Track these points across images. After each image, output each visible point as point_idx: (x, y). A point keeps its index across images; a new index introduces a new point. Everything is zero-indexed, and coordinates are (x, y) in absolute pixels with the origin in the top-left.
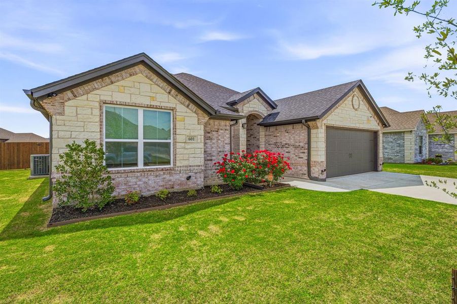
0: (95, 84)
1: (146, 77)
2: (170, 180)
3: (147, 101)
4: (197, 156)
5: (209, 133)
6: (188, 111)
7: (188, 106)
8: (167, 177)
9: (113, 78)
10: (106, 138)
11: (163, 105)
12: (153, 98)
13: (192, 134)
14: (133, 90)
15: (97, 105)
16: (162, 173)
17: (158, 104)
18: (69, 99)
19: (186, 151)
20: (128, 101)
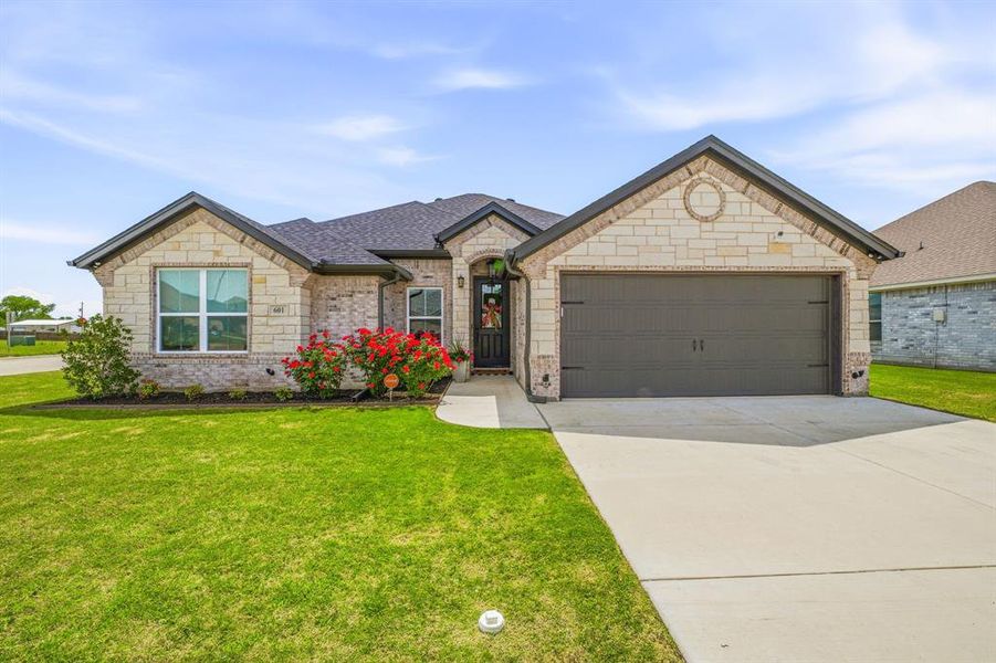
0: (145, 244)
1: (209, 223)
2: (243, 374)
3: (209, 258)
4: (289, 337)
5: (333, 299)
6: (273, 266)
7: (272, 259)
8: (238, 368)
9: (165, 232)
10: (161, 311)
11: (231, 260)
12: (217, 253)
13: (280, 302)
14: (189, 246)
15: (147, 270)
16: (229, 361)
17: (224, 260)
18: (119, 267)
19: (269, 330)
20: (183, 260)
